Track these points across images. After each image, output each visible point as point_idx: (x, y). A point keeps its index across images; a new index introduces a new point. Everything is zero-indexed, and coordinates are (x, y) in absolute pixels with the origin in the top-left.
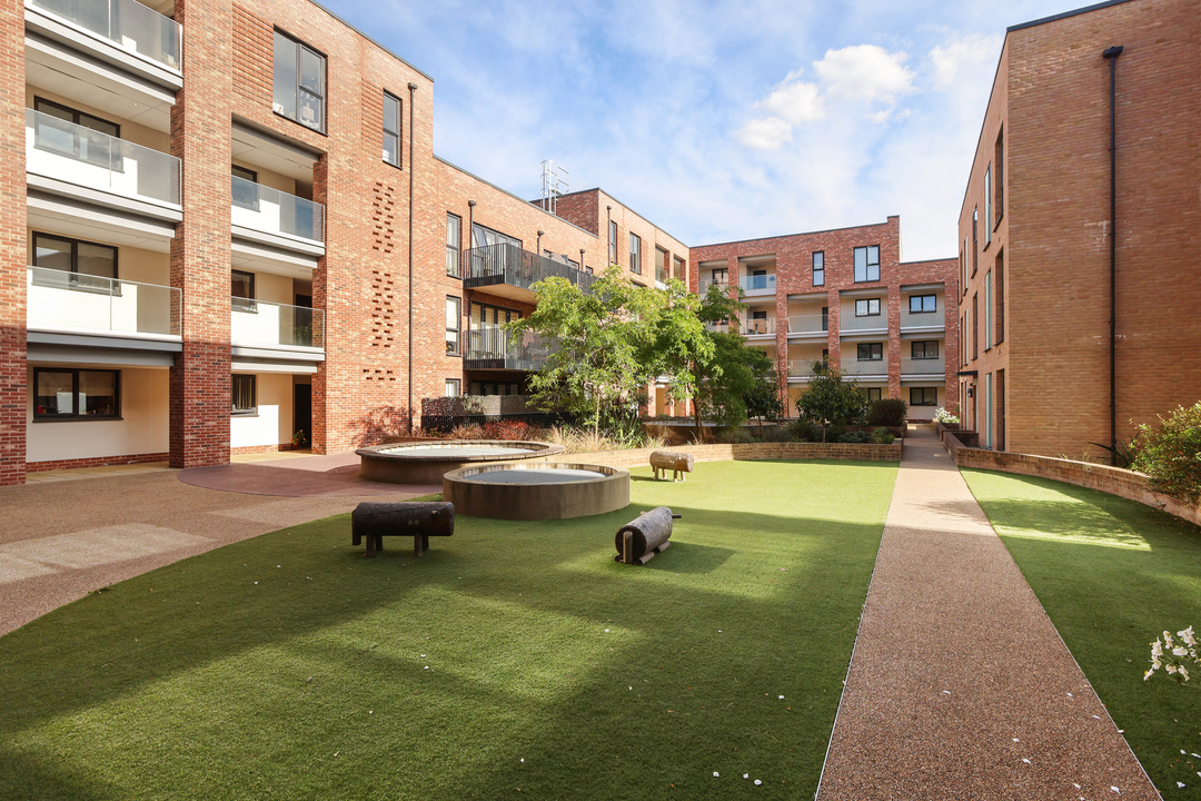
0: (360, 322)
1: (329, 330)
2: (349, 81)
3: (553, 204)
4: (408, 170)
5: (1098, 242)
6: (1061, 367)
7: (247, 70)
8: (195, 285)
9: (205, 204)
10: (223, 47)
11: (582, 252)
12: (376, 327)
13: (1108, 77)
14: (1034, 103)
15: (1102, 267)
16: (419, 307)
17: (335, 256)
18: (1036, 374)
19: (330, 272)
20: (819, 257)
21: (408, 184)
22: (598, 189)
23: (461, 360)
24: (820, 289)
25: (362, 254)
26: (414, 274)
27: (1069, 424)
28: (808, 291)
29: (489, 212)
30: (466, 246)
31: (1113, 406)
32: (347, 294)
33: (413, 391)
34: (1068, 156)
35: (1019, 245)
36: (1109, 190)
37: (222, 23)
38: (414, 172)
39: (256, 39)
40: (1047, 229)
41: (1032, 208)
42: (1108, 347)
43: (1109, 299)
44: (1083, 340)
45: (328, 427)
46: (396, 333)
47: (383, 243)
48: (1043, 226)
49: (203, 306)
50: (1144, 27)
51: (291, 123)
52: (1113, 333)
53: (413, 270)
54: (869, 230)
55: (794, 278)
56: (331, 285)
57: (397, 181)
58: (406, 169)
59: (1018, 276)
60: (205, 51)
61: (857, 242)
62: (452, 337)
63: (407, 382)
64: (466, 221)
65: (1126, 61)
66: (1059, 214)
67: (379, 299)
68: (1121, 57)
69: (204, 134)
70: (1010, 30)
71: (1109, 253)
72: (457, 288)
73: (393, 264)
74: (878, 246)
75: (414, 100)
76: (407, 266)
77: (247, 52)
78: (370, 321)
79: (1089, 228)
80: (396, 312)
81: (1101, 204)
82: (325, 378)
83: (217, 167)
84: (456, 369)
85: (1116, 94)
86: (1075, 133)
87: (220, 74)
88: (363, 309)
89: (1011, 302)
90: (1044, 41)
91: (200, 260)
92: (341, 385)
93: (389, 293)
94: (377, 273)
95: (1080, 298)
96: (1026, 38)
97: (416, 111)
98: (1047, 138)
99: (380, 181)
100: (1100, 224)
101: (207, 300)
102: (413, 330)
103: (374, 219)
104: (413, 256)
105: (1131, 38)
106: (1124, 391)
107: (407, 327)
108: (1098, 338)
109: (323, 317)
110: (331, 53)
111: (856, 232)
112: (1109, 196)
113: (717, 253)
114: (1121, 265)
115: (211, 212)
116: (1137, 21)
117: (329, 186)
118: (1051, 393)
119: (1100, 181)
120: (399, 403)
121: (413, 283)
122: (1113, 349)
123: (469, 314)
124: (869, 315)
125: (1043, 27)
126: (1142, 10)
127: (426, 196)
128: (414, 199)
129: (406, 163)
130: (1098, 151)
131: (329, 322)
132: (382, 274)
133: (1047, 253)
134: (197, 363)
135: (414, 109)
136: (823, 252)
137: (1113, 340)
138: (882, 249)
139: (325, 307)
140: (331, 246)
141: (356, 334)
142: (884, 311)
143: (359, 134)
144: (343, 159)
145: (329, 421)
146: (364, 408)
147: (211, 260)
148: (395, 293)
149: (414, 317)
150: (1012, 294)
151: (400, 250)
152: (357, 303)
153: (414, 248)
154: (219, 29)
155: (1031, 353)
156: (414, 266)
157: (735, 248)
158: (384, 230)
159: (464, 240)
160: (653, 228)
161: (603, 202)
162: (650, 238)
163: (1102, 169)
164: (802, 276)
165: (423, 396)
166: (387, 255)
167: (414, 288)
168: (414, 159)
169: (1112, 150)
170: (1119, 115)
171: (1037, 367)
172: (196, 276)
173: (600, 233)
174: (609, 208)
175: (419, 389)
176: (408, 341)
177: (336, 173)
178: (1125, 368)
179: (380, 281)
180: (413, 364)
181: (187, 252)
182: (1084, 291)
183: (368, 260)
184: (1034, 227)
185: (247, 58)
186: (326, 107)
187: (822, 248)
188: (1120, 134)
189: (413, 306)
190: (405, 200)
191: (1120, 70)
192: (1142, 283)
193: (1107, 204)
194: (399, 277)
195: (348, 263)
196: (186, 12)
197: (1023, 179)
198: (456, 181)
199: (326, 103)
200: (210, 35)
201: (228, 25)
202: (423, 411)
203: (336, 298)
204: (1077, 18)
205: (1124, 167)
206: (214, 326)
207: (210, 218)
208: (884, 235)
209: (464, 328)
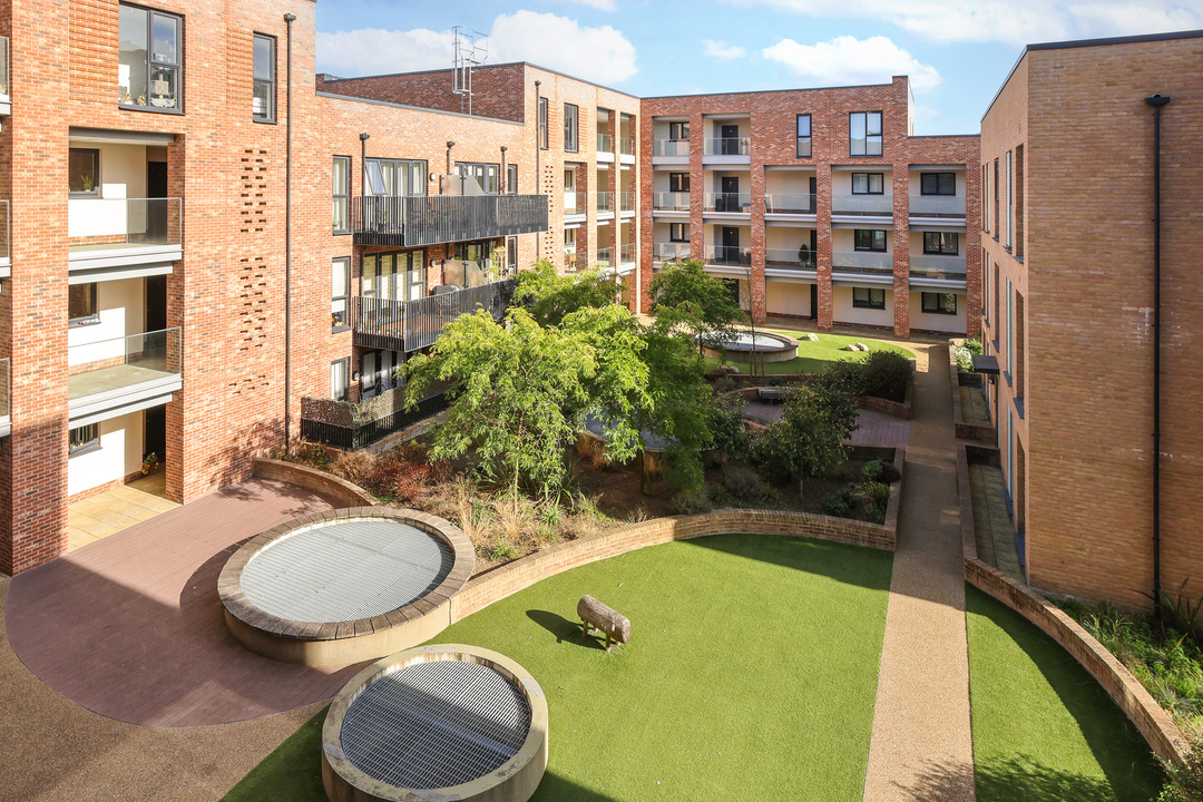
0: (225, 328)
1: (188, 350)
2: (211, 37)
3: (467, 77)
4: (284, 121)
5: (1140, 333)
6: (1092, 479)
7: (87, 67)
8: (25, 350)
9: (37, 248)
10: (58, 50)
11: (503, 150)
12: (245, 326)
13: (1151, 130)
14: (1059, 145)
15: (1143, 364)
16: (298, 284)
17: (194, 257)
18: (1062, 483)
19: (188, 279)
20: (805, 122)
21: (284, 139)
22: (523, 64)
23: (350, 333)
24: (807, 161)
25: (227, 244)
26: (292, 247)
27: (1103, 552)
28: (791, 163)
29: (385, 140)
30: (357, 192)
31: (1156, 540)
32: (210, 299)
33: (291, 391)
34: (1102, 218)
35: (1041, 319)
36: (1152, 270)
37: (57, 21)
38: (293, 122)
39: (98, 25)
40: (1075, 305)
41: (1058, 275)
42: (1151, 464)
43: (1152, 405)
44: (1120, 452)
45: (186, 469)
46: (270, 327)
47: (252, 221)
48: (1071, 301)
49: (35, 372)
50: (1197, 75)
51: (140, 114)
52: (1157, 449)
53: (291, 242)
54: (869, 92)
55: (773, 146)
56: (189, 294)
57: (271, 139)
58: (282, 121)
59: (1041, 357)
60: (37, 63)
61: (854, 105)
62: (339, 306)
63: (284, 382)
64: (357, 160)
65: (1173, 115)
66: (1091, 289)
67: (249, 292)
68: (1167, 107)
69: (36, 163)
70: (1031, 48)
71: (1152, 349)
72: (345, 247)
73: (267, 245)
74: (881, 112)
75: (292, 33)
76: (283, 240)
77: (87, 46)
78: (237, 324)
79: (1127, 312)
80: (269, 301)
81: (1143, 287)
82: (181, 410)
83: (51, 197)
84: (344, 345)
85: (1162, 152)
86: (1111, 192)
87: (54, 84)
88: (229, 311)
89: (1032, 388)
90: (1072, 70)
91: (31, 318)
92: (201, 413)
93: (261, 280)
94: (247, 260)
95: (1116, 398)
96: (1051, 62)
97: (294, 45)
98: (1076, 191)
99: (249, 147)
100: (1141, 310)
101: (39, 363)
102: (291, 315)
103: (243, 195)
104: (291, 225)
105: (1180, 85)
106: (1171, 523)
107: (283, 316)
108: (1138, 452)
109: (180, 335)
110: (188, 10)
111: (853, 93)
112: (1152, 277)
113: (675, 108)
114: (1165, 365)
115: (44, 255)
116: (1187, 66)
117: (187, 174)
118: (1080, 510)
119: (1142, 257)
120: (274, 412)
121: (291, 258)
122: (1157, 469)
123: (361, 274)
124: (869, 193)
125: (1072, 52)
126: (1194, 53)
127: (308, 144)
128: (292, 153)
129: (282, 113)
130: (1138, 218)
131: (187, 341)
132: (252, 260)
133: (1078, 334)
134: (27, 444)
135: (292, 44)
136: (810, 115)
137: (1157, 459)
138: (885, 117)
139: (181, 323)
140: (189, 247)
141: (221, 343)
142: (889, 191)
143: (223, 98)
144: (203, 135)
145: (186, 463)
146: (229, 432)
147: (45, 313)
148: (269, 278)
149: (292, 300)
150: (1033, 377)
151: (275, 224)
152: (222, 306)
153: (292, 214)
154: (53, 30)
155: (1056, 456)
156: (292, 236)
157: (698, 102)
158: (256, 206)
159: (354, 184)
160: (594, 88)
161: (530, 77)
162: (588, 103)
163: (1143, 243)
164: (783, 144)
165: (302, 394)
166: (260, 234)
167: (292, 264)
168: (292, 105)
169: (1157, 221)
170: (1165, 180)
171: (1064, 474)
172: (27, 339)
173: (526, 119)
174: (537, 84)
175: (297, 387)
176: (284, 332)
177: (195, 155)
178: (1173, 494)
179: (250, 268)
180: (291, 358)
181: (16, 313)
182: (1123, 390)
183: (236, 248)
184: (1059, 300)
185: (87, 53)
186: (184, 78)
187: (809, 110)
188: (1167, 203)
189: (291, 286)
190: (281, 161)
191: (1166, 123)
192: (1193, 393)
193: (1150, 286)
194: (273, 257)
195: (210, 261)
196: (15, 23)
197: (1045, 238)
198: (345, 115)
199: (184, 72)
200: (42, 41)
201: (64, 21)
202: (303, 412)
203: (195, 306)
204: (1114, 48)
205: (1171, 245)
206: (48, 392)
207: (44, 263)
208: (890, 98)
209: (355, 293)
